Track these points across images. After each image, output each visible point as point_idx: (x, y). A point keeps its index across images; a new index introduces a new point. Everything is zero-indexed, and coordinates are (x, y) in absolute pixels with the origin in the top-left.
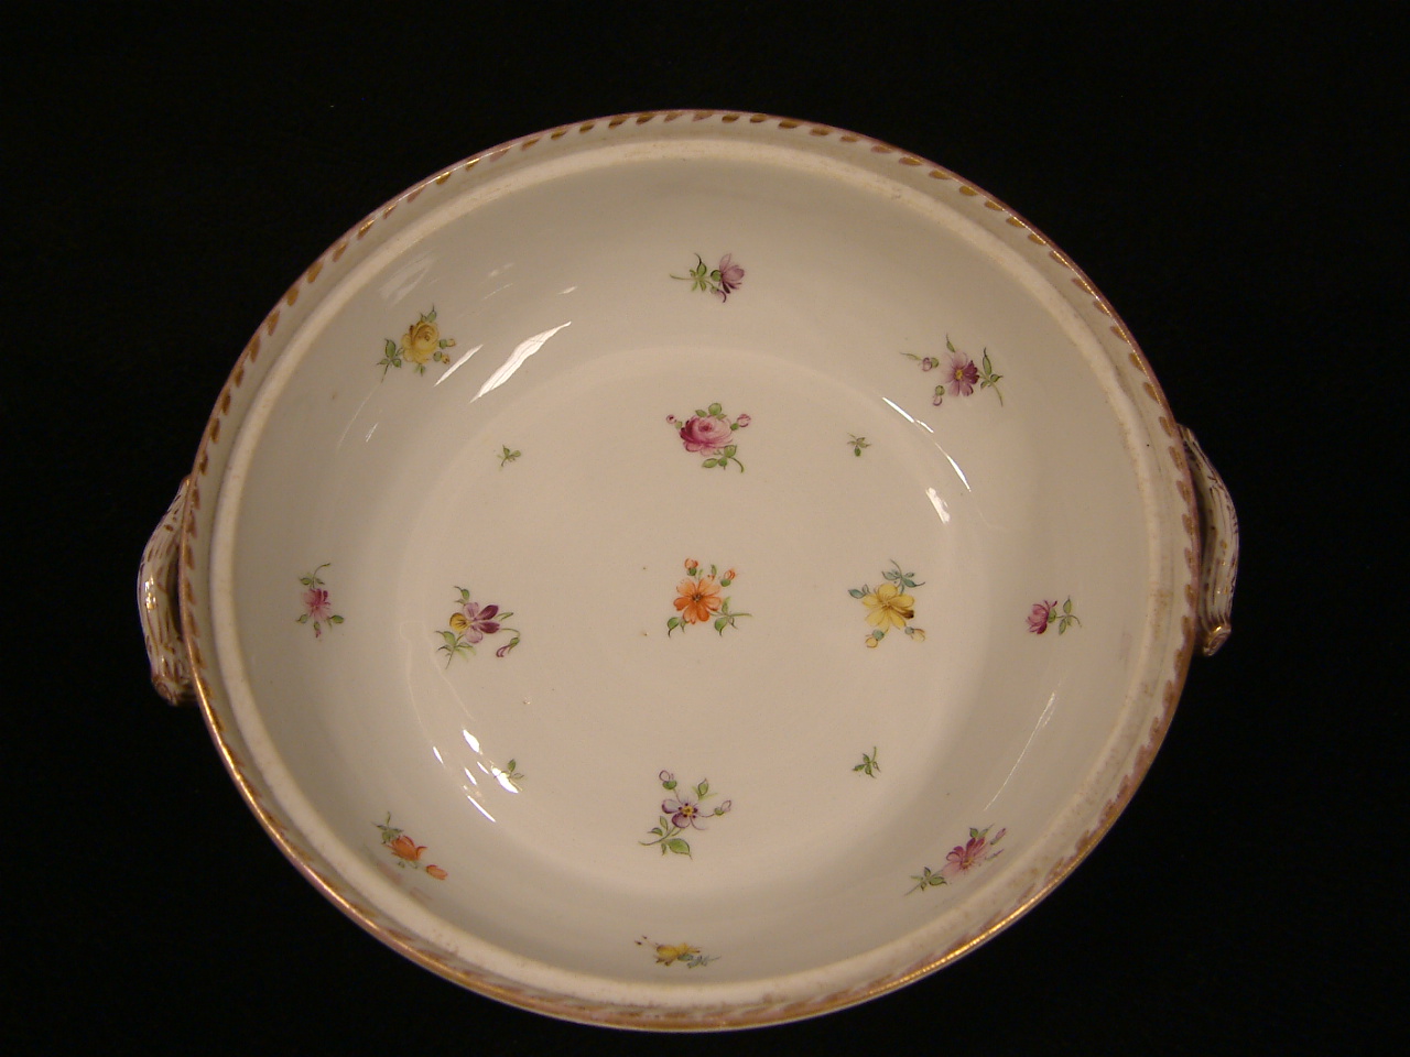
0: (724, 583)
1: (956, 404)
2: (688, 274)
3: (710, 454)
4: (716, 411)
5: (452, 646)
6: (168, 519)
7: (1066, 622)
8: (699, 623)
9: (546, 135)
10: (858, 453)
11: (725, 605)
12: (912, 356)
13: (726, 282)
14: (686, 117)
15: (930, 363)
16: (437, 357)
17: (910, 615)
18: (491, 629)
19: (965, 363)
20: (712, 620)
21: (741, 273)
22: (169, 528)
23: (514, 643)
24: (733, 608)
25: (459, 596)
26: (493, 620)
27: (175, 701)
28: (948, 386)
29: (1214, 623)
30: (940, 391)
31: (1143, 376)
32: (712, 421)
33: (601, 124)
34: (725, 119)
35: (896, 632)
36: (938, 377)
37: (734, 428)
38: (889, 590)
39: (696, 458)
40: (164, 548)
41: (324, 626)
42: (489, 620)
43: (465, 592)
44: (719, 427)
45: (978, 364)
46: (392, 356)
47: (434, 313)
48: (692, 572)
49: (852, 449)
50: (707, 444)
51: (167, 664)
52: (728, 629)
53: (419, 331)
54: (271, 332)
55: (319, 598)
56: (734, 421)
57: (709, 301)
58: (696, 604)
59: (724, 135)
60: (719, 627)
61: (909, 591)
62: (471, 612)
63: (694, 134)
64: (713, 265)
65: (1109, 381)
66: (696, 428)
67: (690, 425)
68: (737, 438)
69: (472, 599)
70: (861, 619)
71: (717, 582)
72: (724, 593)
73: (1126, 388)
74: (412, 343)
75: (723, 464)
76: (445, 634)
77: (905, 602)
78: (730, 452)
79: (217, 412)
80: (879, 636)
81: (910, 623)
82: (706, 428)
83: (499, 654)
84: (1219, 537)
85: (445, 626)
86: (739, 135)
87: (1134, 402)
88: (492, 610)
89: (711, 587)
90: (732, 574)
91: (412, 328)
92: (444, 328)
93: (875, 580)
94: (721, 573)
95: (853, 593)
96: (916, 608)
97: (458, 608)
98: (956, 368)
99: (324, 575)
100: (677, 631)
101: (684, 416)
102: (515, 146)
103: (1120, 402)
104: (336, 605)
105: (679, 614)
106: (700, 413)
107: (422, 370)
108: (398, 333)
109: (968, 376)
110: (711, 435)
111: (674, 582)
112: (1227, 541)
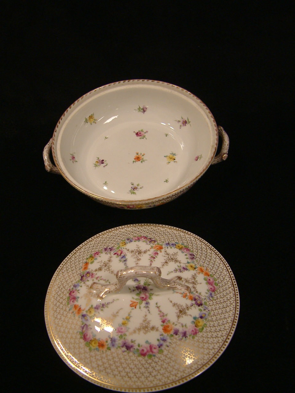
0: (143, 156)
1: (184, 128)
2: (137, 109)
3: (141, 137)
4: (142, 131)
5: (96, 166)
6: (48, 144)
7: (201, 158)
8: (138, 162)
9: (112, 84)
10: (166, 136)
11: (143, 159)
12: (176, 121)
13: (144, 110)
14: (136, 81)
15: (179, 121)
16: (94, 122)
17: (175, 159)
18: (103, 163)
19: (184, 120)
20: (140, 161)
21: (146, 109)
23: (106, 165)
24: (144, 159)
25: (97, 158)
26: (103, 162)
27: (49, 171)
28: (182, 125)
29: (224, 154)
30: (181, 126)
31: (210, 115)
32: (141, 132)
33: (122, 82)
34: (143, 81)
35: (172, 162)
36: (180, 124)
37: (145, 133)
38: (171, 156)
39: (139, 138)
40: (48, 147)
41: (74, 162)
42: (102, 162)
43: (98, 158)
44: (142, 133)
45: (187, 120)
46: (86, 121)
47: (93, 114)
48: (137, 154)
50: (140, 135)
51: (48, 164)
52: (143, 162)
53: (91, 117)
54: (67, 112)
55: (73, 158)
56: (145, 132)
57: (141, 114)
58: (138, 159)
59: (142, 84)
60: (142, 162)
61: (174, 156)
62: (99, 161)
63: (137, 83)
64: (141, 108)
65: (206, 117)
66: (138, 133)
67: (137, 133)
68: (146, 134)
69: (99, 159)
70: (166, 160)
71: (142, 155)
72: (143, 157)
73: (208, 118)
74: (90, 119)
75: (143, 138)
76: (95, 164)
77: (174, 158)
78: (144, 137)
79: (58, 124)
80: (169, 163)
81: (174, 160)
82: (140, 133)
83: (104, 167)
84: (225, 141)
85: (95, 163)
86: (145, 84)
87: (210, 119)
88: (103, 160)
89: (141, 156)
90: (144, 154)
91: (90, 116)
92: (95, 117)
93: (168, 154)
94: (142, 154)
95: (165, 156)
96: (175, 158)
97: (97, 160)
98: (183, 122)
99: (74, 154)
100: (134, 163)
101: (136, 132)
102: (107, 85)
103: (207, 120)
104: (76, 159)
105: (135, 160)
106: (139, 131)
107: (91, 124)
108: (87, 117)
109: (185, 123)
111: (135, 155)
112: (227, 141)
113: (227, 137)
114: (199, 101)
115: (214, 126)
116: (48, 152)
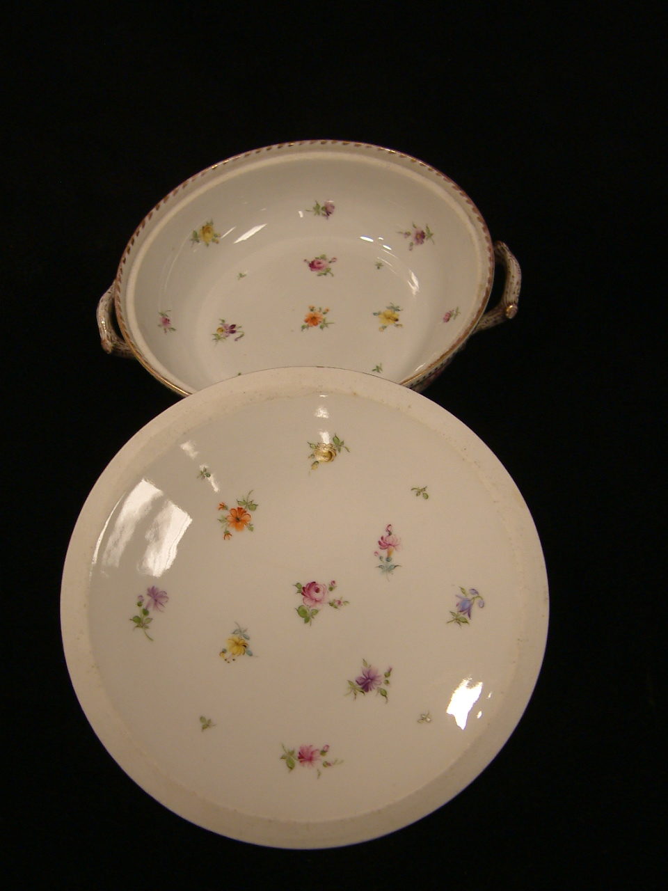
0: (324, 313)
1: (418, 248)
2: (312, 209)
3: (320, 271)
4: (323, 257)
5: (218, 338)
6: (109, 290)
7: (456, 315)
8: (314, 327)
9: (254, 152)
10: (378, 268)
11: (324, 320)
12: (400, 233)
13: (327, 211)
14: (307, 143)
15: (407, 234)
16: (213, 241)
17: (397, 320)
18: (233, 332)
19: (420, 231)
20: (319, 325)
21: (333, 207)
22: (110, 293)
23: (241, 336)
24: (327, 321)
25: (221, 322)
26: (234, 329)
27: (110, 351)
28: (414, 242)
29: (510, 304)
30: (411, 244)
31: (476, 215)
32: (321, 261)
33: (275, 147)
34: (322, 143)
35: (391, 327)
36: (411, 239)
37: (330, 262)
38: (389, 312)
39: (315, 273)
40: (107, 298)
41: (168, 330)
42: (232, 329)
43: (223, 321)
44: (324, 263)
45: (425, 231)
46: (196, 238)
47: (212, 223)
48: (312, 310)
49: (376, 267)
50: (319, 268)
51: (108, 336)
52: (325, 328)
53: (207, 229)
54: (150, 218)
55: (166, 321)
56: (330, 260)
57: (322, 219)
58: (313, 320)
59: (322, 149)
60: (322, 327)
61: (397, 312)
62: (225, 327)
63: (311, 150)
64: (322, 205)
65: (466, 220)
66: (315, 264)
67: (313, 263)
68: (331, 266)
69: (226, 323)
70: (378, 322)
71: (321, 313)
72: (324, 316)
73: (472, 222)
74: (204, 233)
75: (325, 274)
76: (215, 335)
77: (395, 316)
78: (328, 270)
79: (130, 244)
80: (384, 327)
81: (397, 323)
82: (319, 263)
83: (236, 340)
84: (512, 274)
85: (216, 332)
86: (327, 149)
87: (475, 226)
88: (233, 326)
89: (319, 314)
90: (328, 310)
91: (203, 228)
92: (216, 229)
93: (383, 309)
94: (323, 310)
95: (375, 314)
96: (400, 318)
97: (221, 326)
98: (417, 234)
99: (167, 313)
100: (305, 330)
101: (310, 260)
102: (242, 156)
103: (470, 227)
104: (173, 324)
105: (306, 324)
106: (317, 258)
107: (208, 245)
108: (198, 228)
109: (421, 236)
110: (321, 265)
111: (306, 313)
112: (515, 276)
113: (515, 267)
114: (451, 184)
115: (485, 241)
116: (107, 309)
